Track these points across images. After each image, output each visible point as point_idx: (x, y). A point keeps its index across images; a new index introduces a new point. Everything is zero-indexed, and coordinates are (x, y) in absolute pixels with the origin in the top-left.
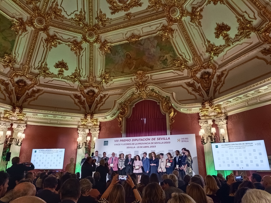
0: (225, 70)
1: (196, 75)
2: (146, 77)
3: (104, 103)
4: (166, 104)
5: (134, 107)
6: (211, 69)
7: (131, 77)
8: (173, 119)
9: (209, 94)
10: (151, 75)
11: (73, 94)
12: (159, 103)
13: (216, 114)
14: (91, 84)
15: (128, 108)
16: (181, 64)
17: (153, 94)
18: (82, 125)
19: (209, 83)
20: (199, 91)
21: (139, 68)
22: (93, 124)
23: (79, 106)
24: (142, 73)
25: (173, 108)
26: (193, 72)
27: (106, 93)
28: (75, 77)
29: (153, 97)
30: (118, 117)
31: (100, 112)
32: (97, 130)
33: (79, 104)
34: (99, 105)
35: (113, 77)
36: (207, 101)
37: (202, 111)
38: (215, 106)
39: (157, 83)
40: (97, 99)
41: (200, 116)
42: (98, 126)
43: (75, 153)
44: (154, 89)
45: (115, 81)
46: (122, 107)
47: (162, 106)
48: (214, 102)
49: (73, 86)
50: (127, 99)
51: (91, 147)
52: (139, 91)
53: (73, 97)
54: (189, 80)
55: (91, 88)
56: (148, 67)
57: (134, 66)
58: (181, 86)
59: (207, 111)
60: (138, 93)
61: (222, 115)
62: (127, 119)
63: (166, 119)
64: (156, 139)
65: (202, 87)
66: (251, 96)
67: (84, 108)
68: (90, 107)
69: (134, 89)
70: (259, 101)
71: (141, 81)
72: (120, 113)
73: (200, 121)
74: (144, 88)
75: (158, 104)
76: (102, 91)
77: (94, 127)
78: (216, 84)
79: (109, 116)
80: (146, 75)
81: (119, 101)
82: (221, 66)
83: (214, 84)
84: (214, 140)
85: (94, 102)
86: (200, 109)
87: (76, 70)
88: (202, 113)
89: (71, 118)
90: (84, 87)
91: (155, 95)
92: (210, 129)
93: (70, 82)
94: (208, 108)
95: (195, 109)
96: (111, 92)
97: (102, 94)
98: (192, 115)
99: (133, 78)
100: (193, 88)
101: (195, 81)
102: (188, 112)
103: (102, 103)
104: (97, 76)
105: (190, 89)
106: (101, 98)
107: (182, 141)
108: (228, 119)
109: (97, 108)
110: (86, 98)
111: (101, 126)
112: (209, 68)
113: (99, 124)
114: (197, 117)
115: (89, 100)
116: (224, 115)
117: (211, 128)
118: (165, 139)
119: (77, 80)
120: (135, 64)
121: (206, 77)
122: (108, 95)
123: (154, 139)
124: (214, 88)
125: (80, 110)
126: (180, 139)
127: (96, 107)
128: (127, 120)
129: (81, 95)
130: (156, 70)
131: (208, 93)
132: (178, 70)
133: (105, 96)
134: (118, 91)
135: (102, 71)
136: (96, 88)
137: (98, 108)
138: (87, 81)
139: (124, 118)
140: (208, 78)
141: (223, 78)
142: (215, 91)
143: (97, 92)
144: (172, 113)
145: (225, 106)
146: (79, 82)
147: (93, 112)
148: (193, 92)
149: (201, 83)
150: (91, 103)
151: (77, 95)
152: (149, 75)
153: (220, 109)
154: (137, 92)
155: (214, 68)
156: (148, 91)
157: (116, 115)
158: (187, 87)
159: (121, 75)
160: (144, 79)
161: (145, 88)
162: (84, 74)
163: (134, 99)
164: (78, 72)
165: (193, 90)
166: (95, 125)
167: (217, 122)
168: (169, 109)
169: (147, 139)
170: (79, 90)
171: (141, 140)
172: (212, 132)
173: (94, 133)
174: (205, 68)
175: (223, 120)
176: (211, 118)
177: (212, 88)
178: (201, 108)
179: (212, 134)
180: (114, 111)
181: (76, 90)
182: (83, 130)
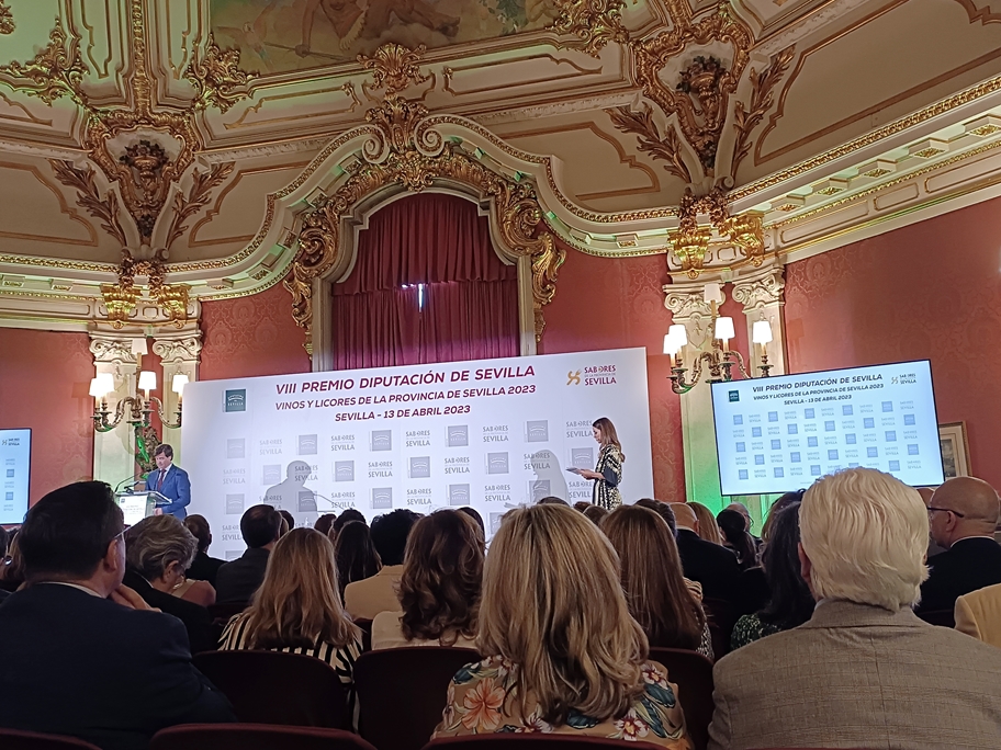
0: (790, 51)
1: (660, 73)
2: (424, 79)
3: (217, 210)
4: (518, 214)
5: (366, 226)
6: (729, 42)
7: (346, 79)
8: (551, 282)
9: (712, 165)
10: (446, 71)
11: (51, 161)
12: (486, 207)
13: (740, 257)
14: (144, 107)
15: (335, 234)
16: (592, 18)
17: (458, 166)
18: (109, 318)
19: (715, 114)
20: (671, 149)
21: (386, 34)
22: (168, 311)
23: (85, 222)
24: (404, 57)
25: (551, 232)
26: (645, 55)
27: (226, 158)
28: (55, 70)
29: (456, 178)
30: (291, 280)
31: (200, 250)
32: (187, 343)
33: (83, 211)
34: (191, 221)
35: (254, 74)
36: (702, 197)
37: (677, 247)
38: (735, 220)
39: (476, 111)
40: (182, 186)
41: (671, 266)
42: (195, 325)
43: (84, 449)
44: (461, 142)
45: (266, 99)
46: (308, 227)
47: (501, 224)
48: (735, 203)
49: (47, 119)
50: (333, 191)
51: (164, 419)
52: (387, 149)
53: (52, 175)
54: (625, 99)
55: (143, 133)
56: (431, 27)
57: (360, 20)
58: (590, 125)
59: (701, 243)
60: (382, 160)
61: (765, 263)
62: (333, 285)
63: (516, 281)
64: (472, 375)
65: (683, 131)
66: (895, 173)
67: (117, 231)
68: (145, 228)
69: (363, 141)
70: (923, 195)
71: (399, 99)
72: (297, 258)
73: (668, 288)
74: (414, 135)
75: (481, 213)
76: (204, 149)
77: (172, 326)
78: (745, 115)
79: (244, 274)
80: (424, 70)
81: (294, 200)
82: (772, 29)
83: (737, 117)
84: (723, 372)
85: (164, 202)
86: (672, 236)
87: (54, 34)
88: (679, 255)
89: (51, 282)
90: (105, 122)
91: (468, 168)
92: (712, 326)
93: (31, 100)
94: (706, 232)
95: (650, 236)
96: (250, 152)
97: (202, 160)
98: (633, 264)
99: (357, 80)
100: (643, 138)
101: (656, 100)
102: (620, 251)
103: (205, 208)
104: (171, 71)
105: (630, 140)
106: (201, 181)
107: (588, 382)
108: (790, 279)
109: (181, 233)
110: (121, 182)
111: (207, 319)
112: (716, 35)
113: (195, 315)
114: (658, 274)
115: (140, 194)
116: (773, 259)
117: (714, 320)
118: (514, 372)
119: (63, 88)
120: (365, 8)
121: (704, 84)
122: (237, 169)
123: (464, 376)
124: (736, 134)
125: (93, 242)
126: (577, 373)
127: (177, 230)
128: (335, 292)
129: (94, 167)
130: (469, 43)
131: (707, 159)
132: (574, 45)
133: (218, 172)
134: (283, 148)
135: (198, 40)
136: (173, 132)
137: (187, 233)
138: (119, 95)
139: (318, 280)
140: (714, 85)
141: (777, 88)
142: (740, 151)
143: (177, 154)
144: (548, 256)
145: (778, 220)
146: (78, 99)
147: (160, 251)
148: (644, 157)
149: (679, 113)
150: (148, 207)
151: (70, 169)
152: (437, 68)
153: (758, 232)
154: (380, 153)
155: (743, 40)
156: (434, 150)
157: (280, 268)
158: (618, 134)
159: (296, 68)
160: (413, 90)
161: (420, 135)
162: (100, 54)
163: (364, 192)
164: (68, 45)
165: (644, 147)
166: (175, 317)
167: (741, 295)
168: (534, 237)
169: (429, 378)
170: (80, 143)
171: (400, 380)
172: (718, 336)
173: (174, 354)
174: (701, 40)
175: (766, 283)
176: (719, 278)
177: (728, 135)
178: (675, 229)
179: (718, 344)
180: (271, 245)
181: (64, 141)
182: (118, 342)
